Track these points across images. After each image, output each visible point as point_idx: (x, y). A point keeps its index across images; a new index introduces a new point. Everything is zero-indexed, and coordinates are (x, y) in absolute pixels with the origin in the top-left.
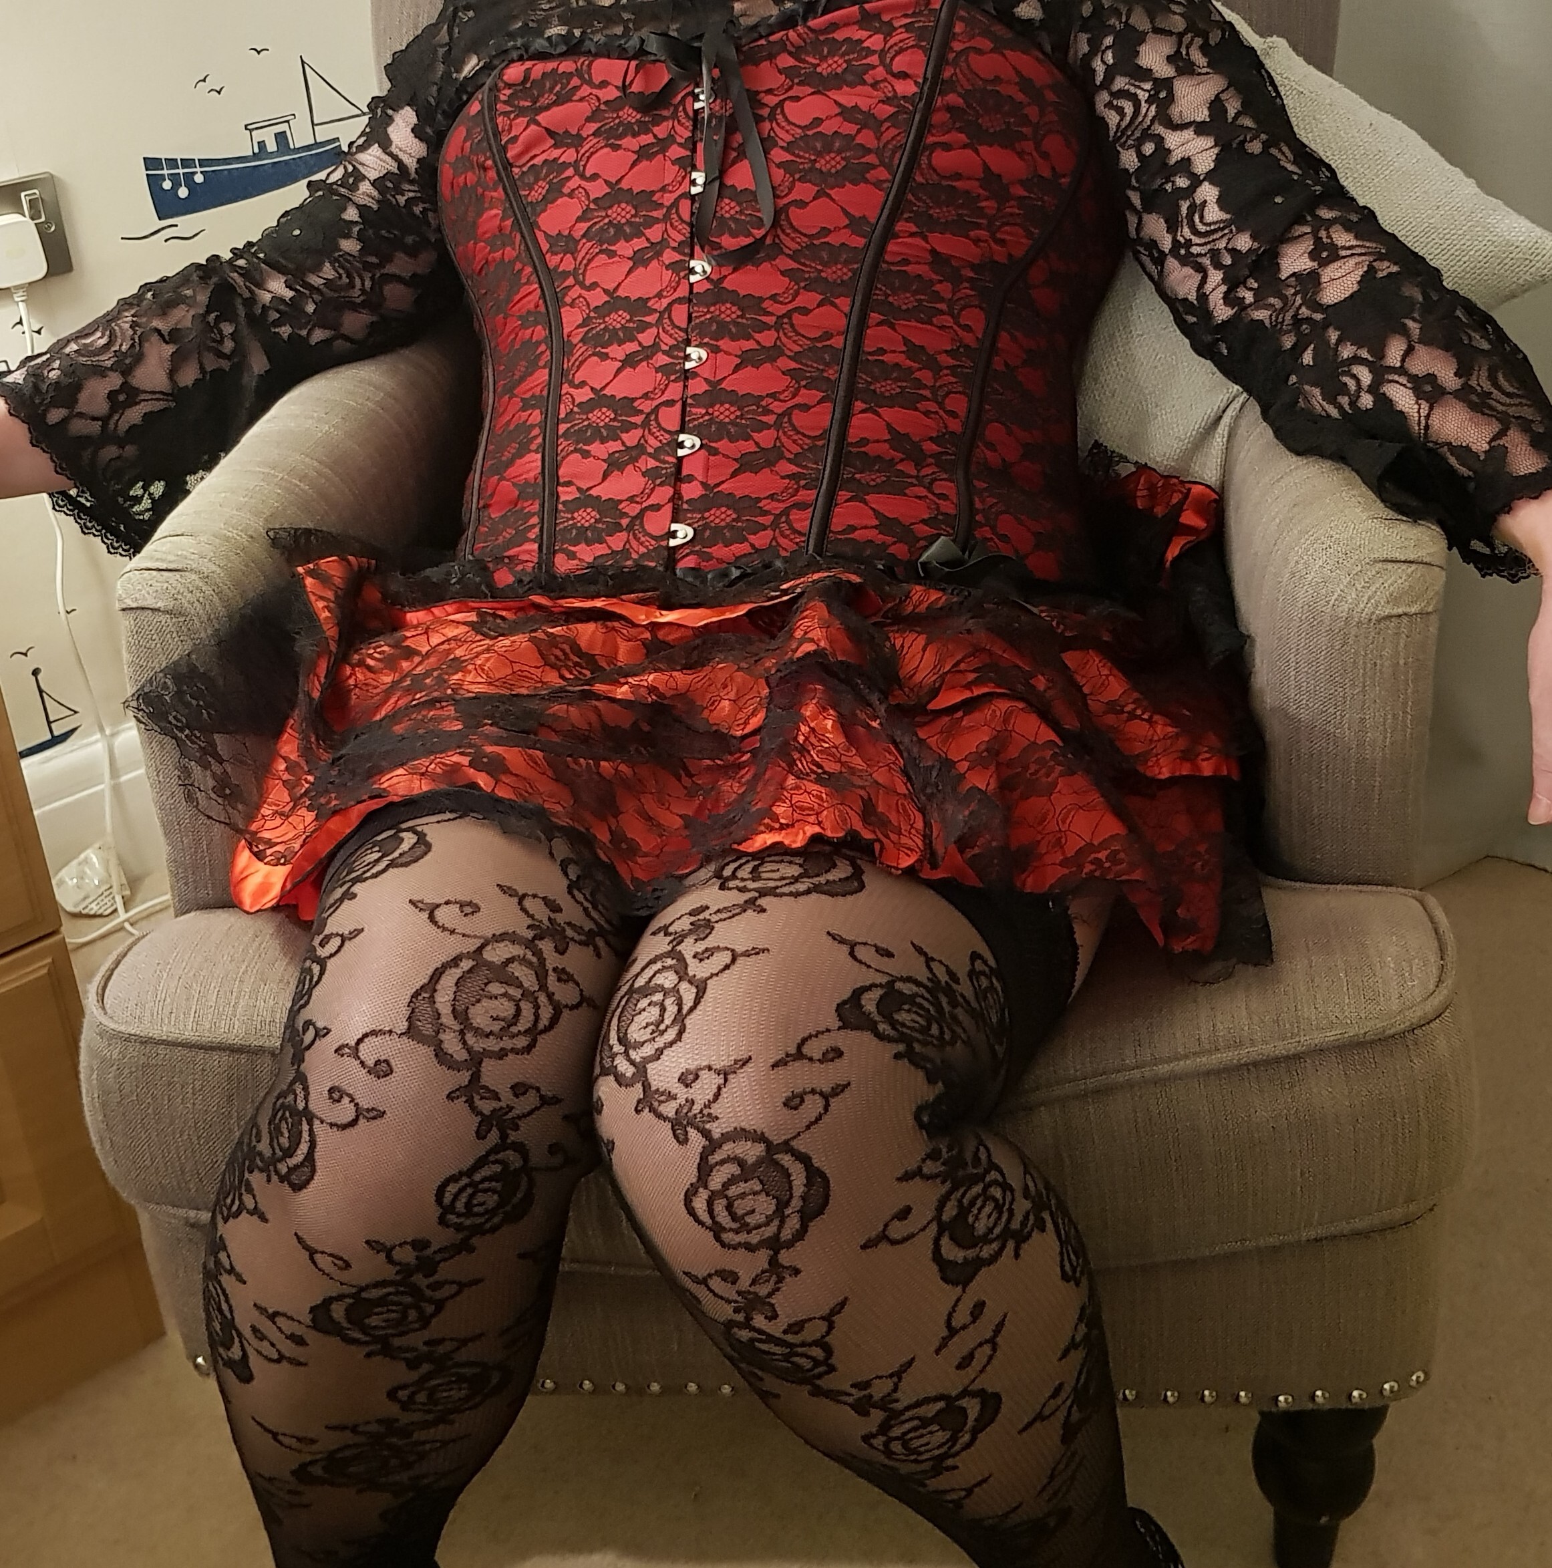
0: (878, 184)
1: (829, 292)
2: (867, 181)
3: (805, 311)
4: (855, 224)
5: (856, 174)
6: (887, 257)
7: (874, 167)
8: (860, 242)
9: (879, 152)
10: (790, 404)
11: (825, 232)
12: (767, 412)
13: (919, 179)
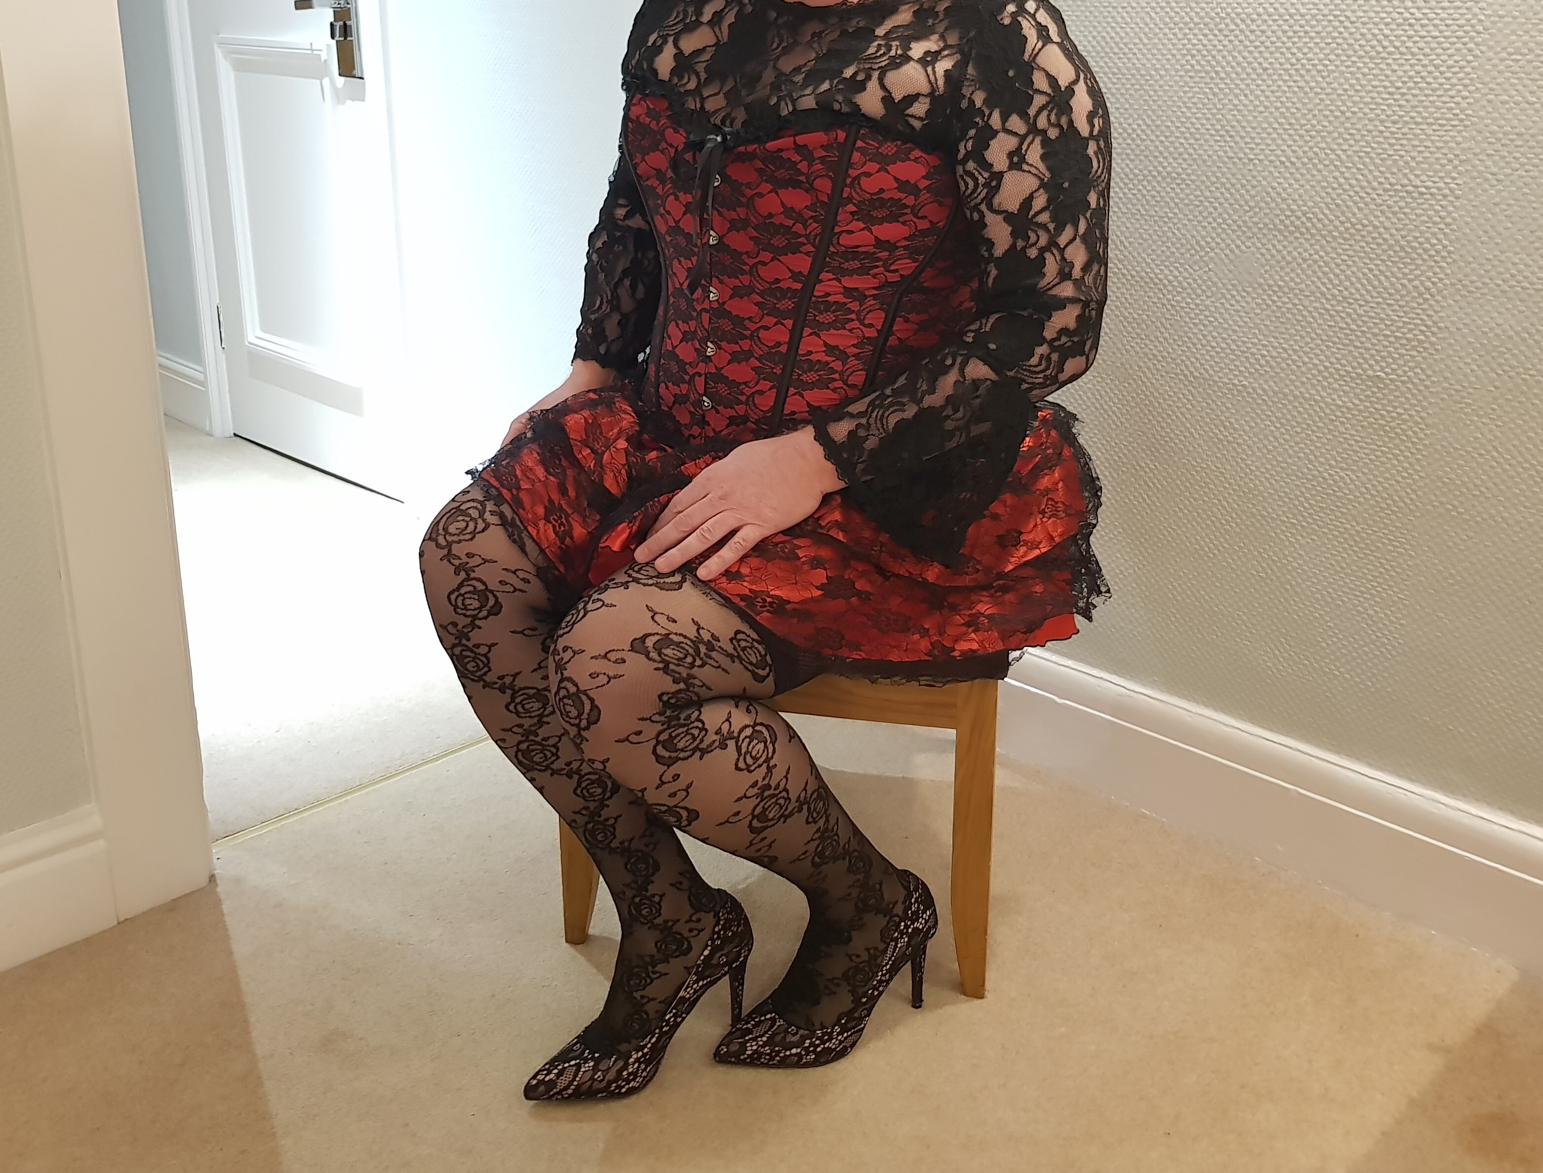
0: (807, 253)
1: (781, 315)
2: (801, 252)
3: (767, 328)
4: (796, 276)
5: (795, 249)
6: (815, 293)
7: (805, 244)
8: (799, 286)
9: (807, 236)
10: (754, 390)
11: (778, 281)
12: (742, 394)
13: (832, 249)
